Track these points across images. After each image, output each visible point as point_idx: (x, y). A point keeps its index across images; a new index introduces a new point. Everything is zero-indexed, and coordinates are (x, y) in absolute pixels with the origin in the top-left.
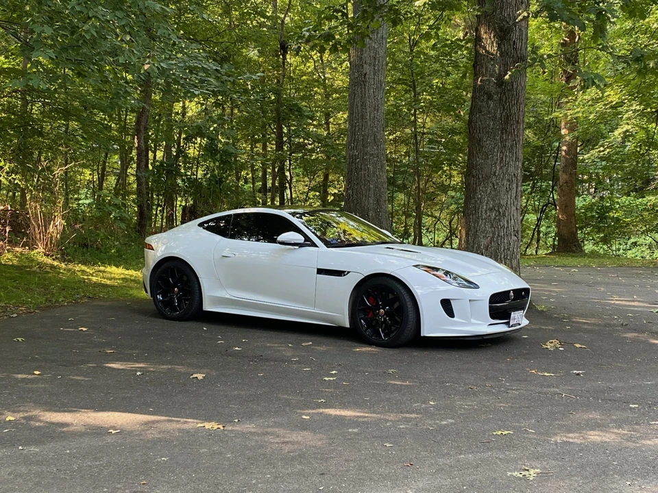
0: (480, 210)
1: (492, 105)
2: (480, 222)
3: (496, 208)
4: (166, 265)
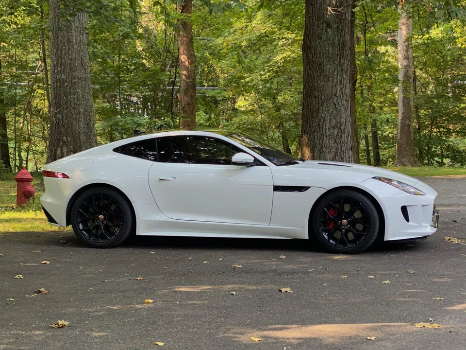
0: (324, 127)
1: (330, 33)
2: (325, 139)
3: (338, 126)
4: (84, 195)
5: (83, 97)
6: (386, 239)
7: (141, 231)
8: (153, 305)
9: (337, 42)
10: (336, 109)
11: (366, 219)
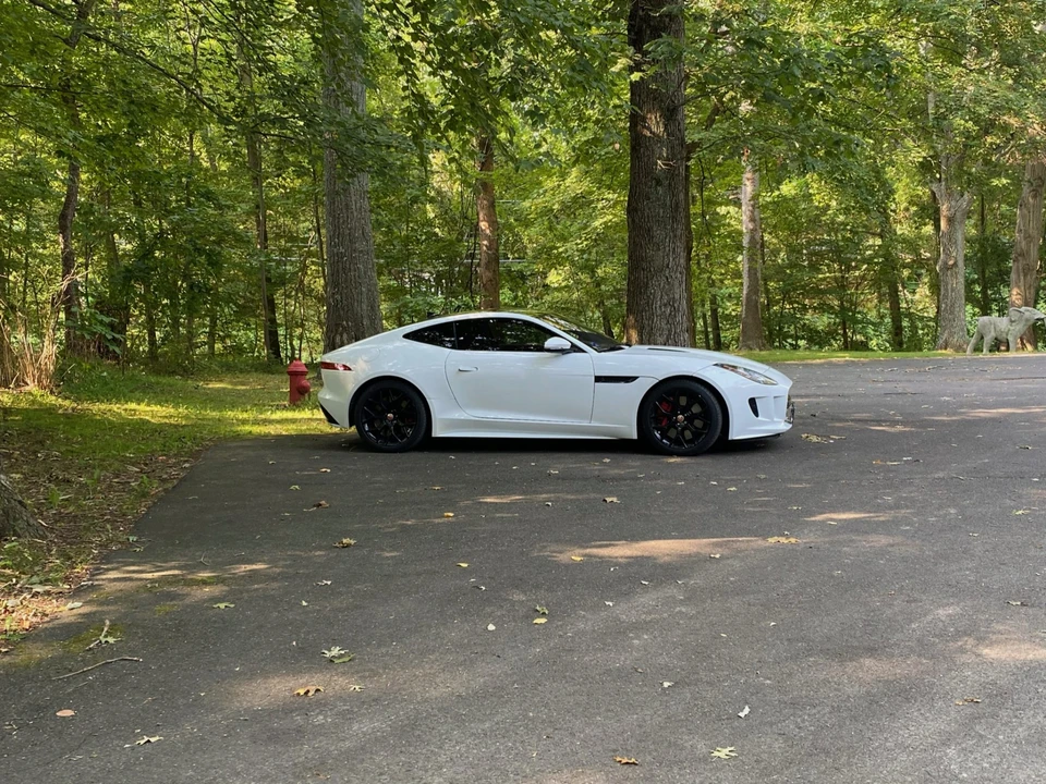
0: (654, 305)
1: (661, 192)
2: (655, 319)
3: (671, 303)
4: (371, 389)
5: (365, 273)
6: (730, 438)
7: (438, 431)
8: (454, 519)
9: (668, 203)
10: (669, 283)
11: (707, 414)
